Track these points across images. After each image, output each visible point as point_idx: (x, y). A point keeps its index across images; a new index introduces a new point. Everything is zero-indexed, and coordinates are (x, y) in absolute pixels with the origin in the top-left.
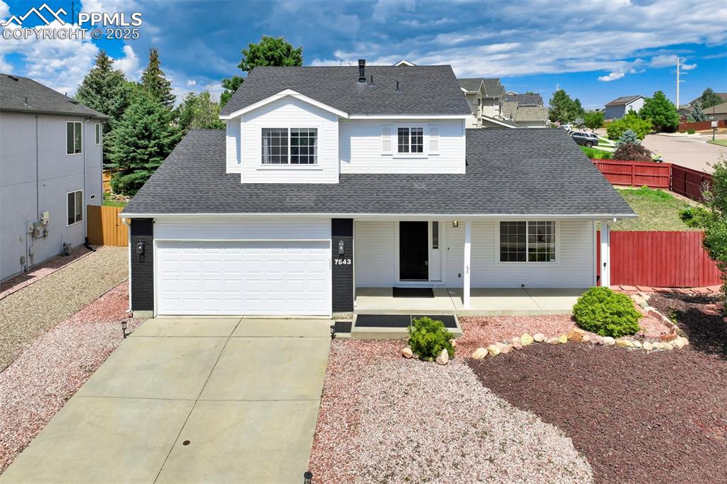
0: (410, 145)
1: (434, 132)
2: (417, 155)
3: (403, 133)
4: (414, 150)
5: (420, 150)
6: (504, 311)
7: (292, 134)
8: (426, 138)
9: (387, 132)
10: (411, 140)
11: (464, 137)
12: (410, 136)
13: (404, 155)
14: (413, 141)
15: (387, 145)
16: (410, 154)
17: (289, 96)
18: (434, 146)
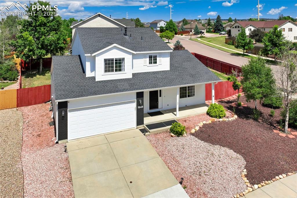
0: (153, 61)
1: (160, 56)
2: (155, 65)
3: (150, 57)
4: (154, 63)
5: (156, 63)
6: (188, 116)
7: (115, 60)
8: (158, 59)
9: (145, 57)
10: (153, 60)
11: (169, 57)
12: (153, 58)
13: (151, 65)
14: (154, 60)
15: (145, 62)
16: (153, 65)
17: (115, 46)
18: (160, 61)
